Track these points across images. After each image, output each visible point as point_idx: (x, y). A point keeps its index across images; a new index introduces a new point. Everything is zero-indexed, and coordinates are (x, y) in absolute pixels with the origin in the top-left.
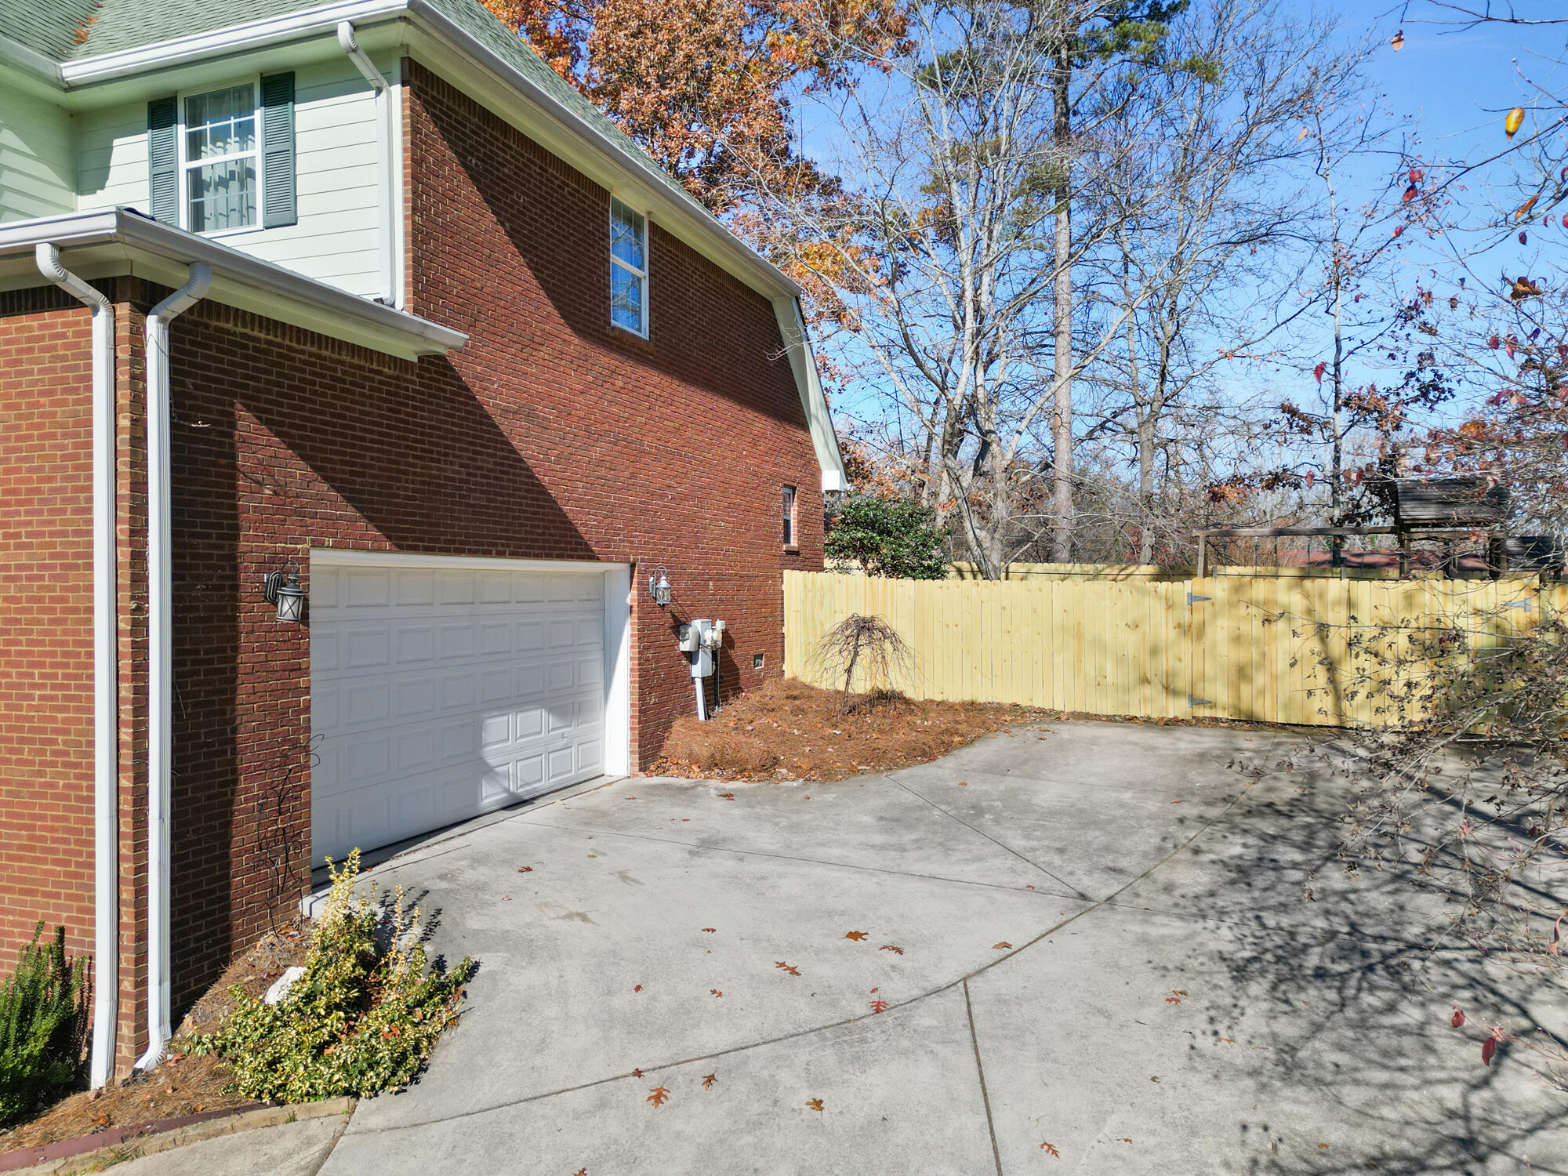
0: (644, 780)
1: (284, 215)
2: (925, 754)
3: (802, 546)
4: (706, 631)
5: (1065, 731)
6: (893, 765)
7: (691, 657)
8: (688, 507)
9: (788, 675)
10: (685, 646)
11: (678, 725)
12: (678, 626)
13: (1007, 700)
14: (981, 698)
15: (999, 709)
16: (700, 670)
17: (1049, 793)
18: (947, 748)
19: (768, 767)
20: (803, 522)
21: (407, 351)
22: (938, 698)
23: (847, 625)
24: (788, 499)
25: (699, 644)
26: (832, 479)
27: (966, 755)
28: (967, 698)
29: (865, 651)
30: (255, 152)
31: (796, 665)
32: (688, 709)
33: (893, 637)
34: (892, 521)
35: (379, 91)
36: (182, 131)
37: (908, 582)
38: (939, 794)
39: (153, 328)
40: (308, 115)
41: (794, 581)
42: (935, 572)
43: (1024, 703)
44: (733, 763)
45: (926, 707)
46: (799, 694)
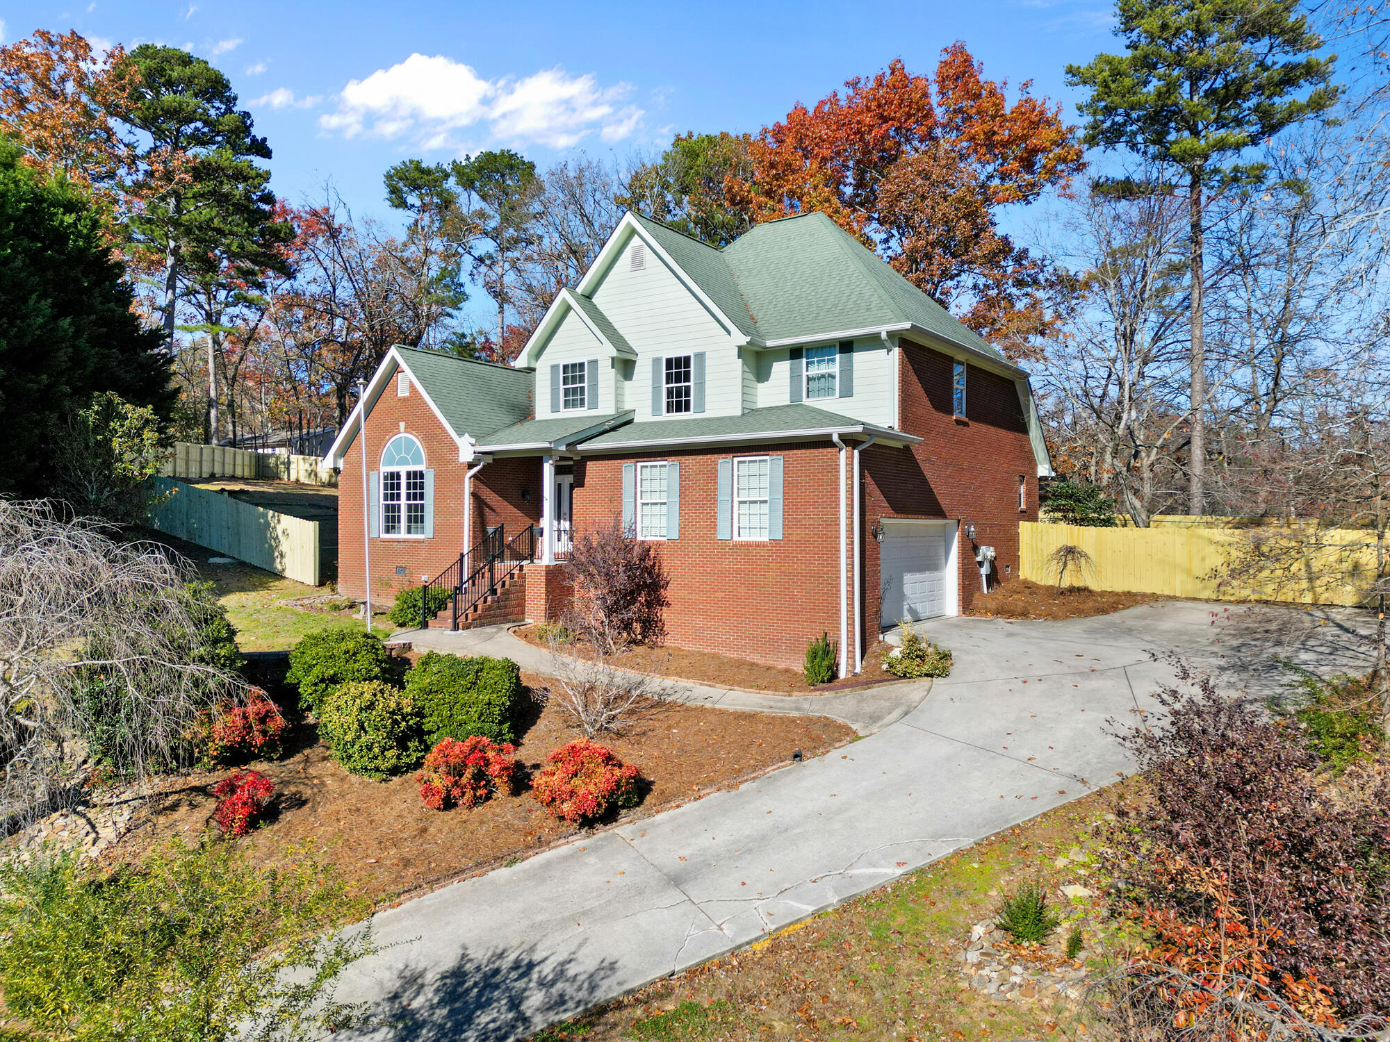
0: (965, 617)
1: (847, 392)
2: (1104, 611)
3: (1028, 508)
4: (987, 552)
5: (1179, 604)
6: (1087, 615)
7: (981, 564)
8: (979, 492)
9: (1021, 577)
10: (979, 559)
11: (977, 595)
12: (975, 549)
13: (1149, 591)
14: (1134, 590)
15: (1144, 595)
16: (984, 571)
17: (1166, 625)
18: (1115, 609)
19: (1024, 614)
20: (1028, 495)
21: (899, 445)
22: (1109, 590)
23: (1061, 550)
24: (1021, 482)
25: (985, 558)
26: (1043, 470)
27: (1125, 612)
28: (1126, 589)
29: (1070, 565)
30: (835, 369)
31: (1027, 571)
32: (979, 588)
33: (1086, 556)
34: (1081, 494)
35: (889, 351)
36: (804, 360)
37: (1092, 528)
38: (1113, 625)
39: (856, 453)
40: (858, 357)
41: (1024, 527)
42: (1108, 522)
43: (1158, 592)
44: (1008, 612)
45: (1103, 594)
46: (1029, 587)
